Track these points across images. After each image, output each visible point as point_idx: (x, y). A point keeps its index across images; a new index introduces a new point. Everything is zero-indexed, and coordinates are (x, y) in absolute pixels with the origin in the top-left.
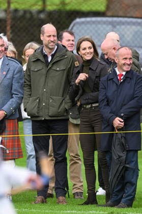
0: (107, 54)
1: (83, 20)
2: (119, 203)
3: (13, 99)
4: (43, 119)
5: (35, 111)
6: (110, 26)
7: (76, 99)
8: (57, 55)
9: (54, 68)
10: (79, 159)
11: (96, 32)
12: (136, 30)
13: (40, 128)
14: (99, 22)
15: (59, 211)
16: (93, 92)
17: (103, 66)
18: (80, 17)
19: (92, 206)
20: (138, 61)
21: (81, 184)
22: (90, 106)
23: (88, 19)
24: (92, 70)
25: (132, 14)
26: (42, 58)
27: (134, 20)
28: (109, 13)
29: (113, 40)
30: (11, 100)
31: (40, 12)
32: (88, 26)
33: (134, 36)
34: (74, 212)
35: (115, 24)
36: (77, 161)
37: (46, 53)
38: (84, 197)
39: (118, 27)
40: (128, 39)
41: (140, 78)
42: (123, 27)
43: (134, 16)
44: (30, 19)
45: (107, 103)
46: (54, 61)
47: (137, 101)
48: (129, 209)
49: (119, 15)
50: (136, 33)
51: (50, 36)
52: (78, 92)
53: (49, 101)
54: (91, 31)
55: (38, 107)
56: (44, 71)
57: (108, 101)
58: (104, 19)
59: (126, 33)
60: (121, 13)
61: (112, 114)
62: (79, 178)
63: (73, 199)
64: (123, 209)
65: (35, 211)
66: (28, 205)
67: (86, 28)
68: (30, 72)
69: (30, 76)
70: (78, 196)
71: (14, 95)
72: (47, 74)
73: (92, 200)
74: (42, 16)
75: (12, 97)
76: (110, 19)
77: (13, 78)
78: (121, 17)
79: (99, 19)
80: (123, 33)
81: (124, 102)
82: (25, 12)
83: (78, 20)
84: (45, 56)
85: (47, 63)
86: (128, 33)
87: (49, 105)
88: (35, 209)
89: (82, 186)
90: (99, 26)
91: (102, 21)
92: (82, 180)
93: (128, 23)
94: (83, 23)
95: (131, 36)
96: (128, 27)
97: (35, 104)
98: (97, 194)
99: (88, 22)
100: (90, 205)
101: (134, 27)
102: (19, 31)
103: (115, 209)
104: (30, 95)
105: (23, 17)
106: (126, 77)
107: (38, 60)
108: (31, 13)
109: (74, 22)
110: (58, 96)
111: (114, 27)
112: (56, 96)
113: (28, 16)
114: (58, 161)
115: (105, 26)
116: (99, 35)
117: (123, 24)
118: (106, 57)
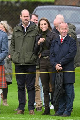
0: (57, 27)
1: (42, 7)
2: (63, 114)
3: (2, 53)
4: (21, 65)
5: (17, 60)
6: (57, 11)
7: (38, 54)
8: (30, 27)
9: (28, 35)
10: (39, 88)
11: (49, 14)
12: (73, 13)
13: (20, 70)
14: (51, 9)
15: (28, 119)
16: (48, 49)
17: (54, 34)
18: (40, 6)
19: (47, 115)
20: (75, 31)
21: (40, 103)
22: (47, 57)
23: (45, 7)
24: (48, 37)
25: (70, 3)
26: (21, 29)
27: (71, 7)
28: (57, 3)
29: (61, 18)
30: (1, 54)
31: (16, 2)
32: (45, 10)
33: (71, 16)
34: (36, 119)
35: (60, 10)
36: (38, 89)
37: (23, 27)
38: (43, 111)
39: (62, 11)
40: (68, 18)
41: (73, 41)
42: (65, 11)
43: (72, 5)
44: (10, 7)
45: (53, 55)
46: (28, 31)
47: (70, 55)
48: (69, 117)
49: (63, 4)
50: (73, 15)
51: (25, 17)
52: (40, 49)
53: (25, 54)
54: (46, 14)
55: (19, 58)
56: (22, 37)
57: (54, 54)
58: (54, 7)
59: (67, 15)
60: (63, 3)
61: (56, 62)
62: (39, 99)
63: (36, 112)
64: (65, 117)
65: (14, 118)
66: (9, 115)
67: (43, 12)
68: (14, 38)
69: (14, 39)
70: (39, 110)
71: (2, 51)
72: (23, 39)
73: (47, 112)
74: (18, 5)
75: (2, 52)
76: (57, 7)
77: (2, 41)
78: (64, 5)
79: (51, 7)
80: (65, 15)
81: (63, 55)
82: (8, 2)
83: (39, 7)
84: (23, 28)
85: (24, 32)
86: (68, 15)
87: (25, 56)
88: (14, 117)
89: (41, 104)
90: (51, 11)
91: (52, 8)
92: (41, 100)
93: (68, 9)
94: (41, 9)
95: (70, 16)
96: (68, 11)
97: (17, 56)
98: (51, 108)
99: (45, 9)
100: (46, 115)
101: (71, 11)
102: (4, 14)
103: (60, 117)
104: (14, 51)
105: (7, 5)
106: (65, 40)
107: (19, 30)
108: (11, 3)
109: (37, 8)
110: (30, 51)
111: (60, 11)
112: (29, 52)
113: (9, 5)
114: (30, 89)
115: (54, 11)
116: (51, 16)
117: (65, 9)
118: (56, 29)
